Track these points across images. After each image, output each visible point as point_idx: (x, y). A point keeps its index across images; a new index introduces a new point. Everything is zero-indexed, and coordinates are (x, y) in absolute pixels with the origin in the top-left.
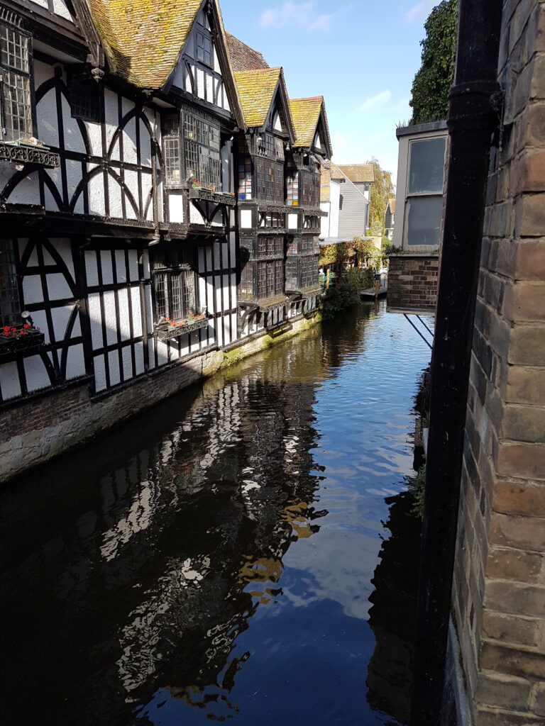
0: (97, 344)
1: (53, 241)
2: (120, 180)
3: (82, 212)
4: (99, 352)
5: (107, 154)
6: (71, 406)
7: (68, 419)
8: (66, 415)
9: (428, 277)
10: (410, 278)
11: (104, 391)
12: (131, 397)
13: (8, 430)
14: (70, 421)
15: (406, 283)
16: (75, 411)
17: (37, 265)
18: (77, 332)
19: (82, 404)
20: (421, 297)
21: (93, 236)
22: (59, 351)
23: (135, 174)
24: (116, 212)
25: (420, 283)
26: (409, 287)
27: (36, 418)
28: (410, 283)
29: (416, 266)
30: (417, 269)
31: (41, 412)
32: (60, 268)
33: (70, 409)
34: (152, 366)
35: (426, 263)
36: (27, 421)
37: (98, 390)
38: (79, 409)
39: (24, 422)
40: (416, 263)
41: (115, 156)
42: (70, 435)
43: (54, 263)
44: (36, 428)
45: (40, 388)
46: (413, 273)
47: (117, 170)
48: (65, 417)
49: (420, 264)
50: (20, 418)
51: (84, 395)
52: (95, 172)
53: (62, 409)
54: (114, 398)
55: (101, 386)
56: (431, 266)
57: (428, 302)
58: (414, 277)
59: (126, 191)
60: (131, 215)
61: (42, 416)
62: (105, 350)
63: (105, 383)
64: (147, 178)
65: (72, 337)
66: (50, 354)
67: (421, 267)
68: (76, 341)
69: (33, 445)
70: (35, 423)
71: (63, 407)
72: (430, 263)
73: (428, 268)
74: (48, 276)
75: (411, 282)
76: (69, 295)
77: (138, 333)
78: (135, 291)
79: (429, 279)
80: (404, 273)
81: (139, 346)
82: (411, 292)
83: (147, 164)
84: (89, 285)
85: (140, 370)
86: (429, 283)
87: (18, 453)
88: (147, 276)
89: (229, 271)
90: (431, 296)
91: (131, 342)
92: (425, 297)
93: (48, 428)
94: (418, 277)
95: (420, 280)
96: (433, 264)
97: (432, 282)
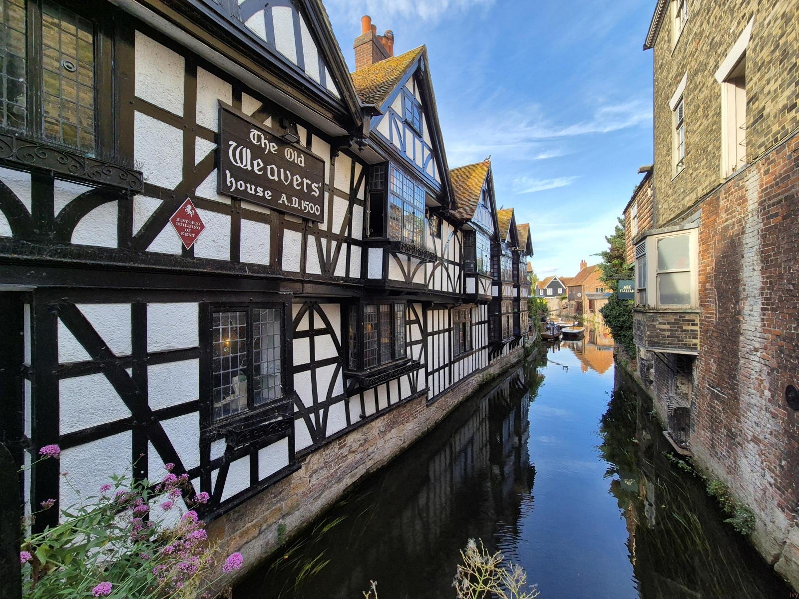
0: (430, 369)
1: (416, 306)
2: (447, 270)
3: (432, 288)
4: (430, 373)
5: (443, 255)
6: (418, 409)
7: (417, 417)
8: (416, 415)
10: (667, 327)
11: (432, 399)
12: (443, 404)
13: (391, 425)
14: (416, 420)
15: (664, 330)
16: (420, 412)
18: (422, 362)
19: (422, 408)
20: (679, 341)
21: (433, 302)
22: (415, 372)
23: (453, 266)
24: (445, 289)
25: (676, 331)
26: (668, 333)
28: (668, 330)
30: (673, 321)
31: (406, 412)
32: (417, 321)
33: (417, 411)
34: (452, 383)
35: (681, 317)
36: (400, 419)
37: (429, 398)
39: (398, 419)
40: (671, 316)
41: (446, 257)
42: (417, 429)
44: (402, 424)
45: (406, 397)
46: (668, 323)
47: (446, 264)
49: (675, 317)
50: (397, 417)
51: (424, 402)
52: (437, 266)
53: (414, 411)
54: (436, 404)
55: (430, 396)
57: (686, 344)
58: (670, 326)
59: (449, 276)
60: (451, 290)
62: (433, 373)
63: (432, 394)
64: (457, 268)
65: (420, 363)
66: (411, 374)
67: (675, 320)
68: (422, 366)
69: (401, 435)
70: (403, 420)
72: (684, 317)
73: (683, 320)
74: (412, 326)
76: (420, 337)
77: (447, 362)
78: (447, 334)
79: (685, 328)
80: (660, 323)
81: (447, 369)
82: (668, 336)
83: (457, 261)
84: (428, 331)
85: (447, 386)
86: (685, 331)
87: (394, 440)
88: (452, 326)
89: (484, 322)
90: (688, 340)
91: (443, 367)
92: (682, 341)
93: (408, 424)
94: (675, 326)
95: (676, 328)
96: (687, 317)
97: (688, 330)
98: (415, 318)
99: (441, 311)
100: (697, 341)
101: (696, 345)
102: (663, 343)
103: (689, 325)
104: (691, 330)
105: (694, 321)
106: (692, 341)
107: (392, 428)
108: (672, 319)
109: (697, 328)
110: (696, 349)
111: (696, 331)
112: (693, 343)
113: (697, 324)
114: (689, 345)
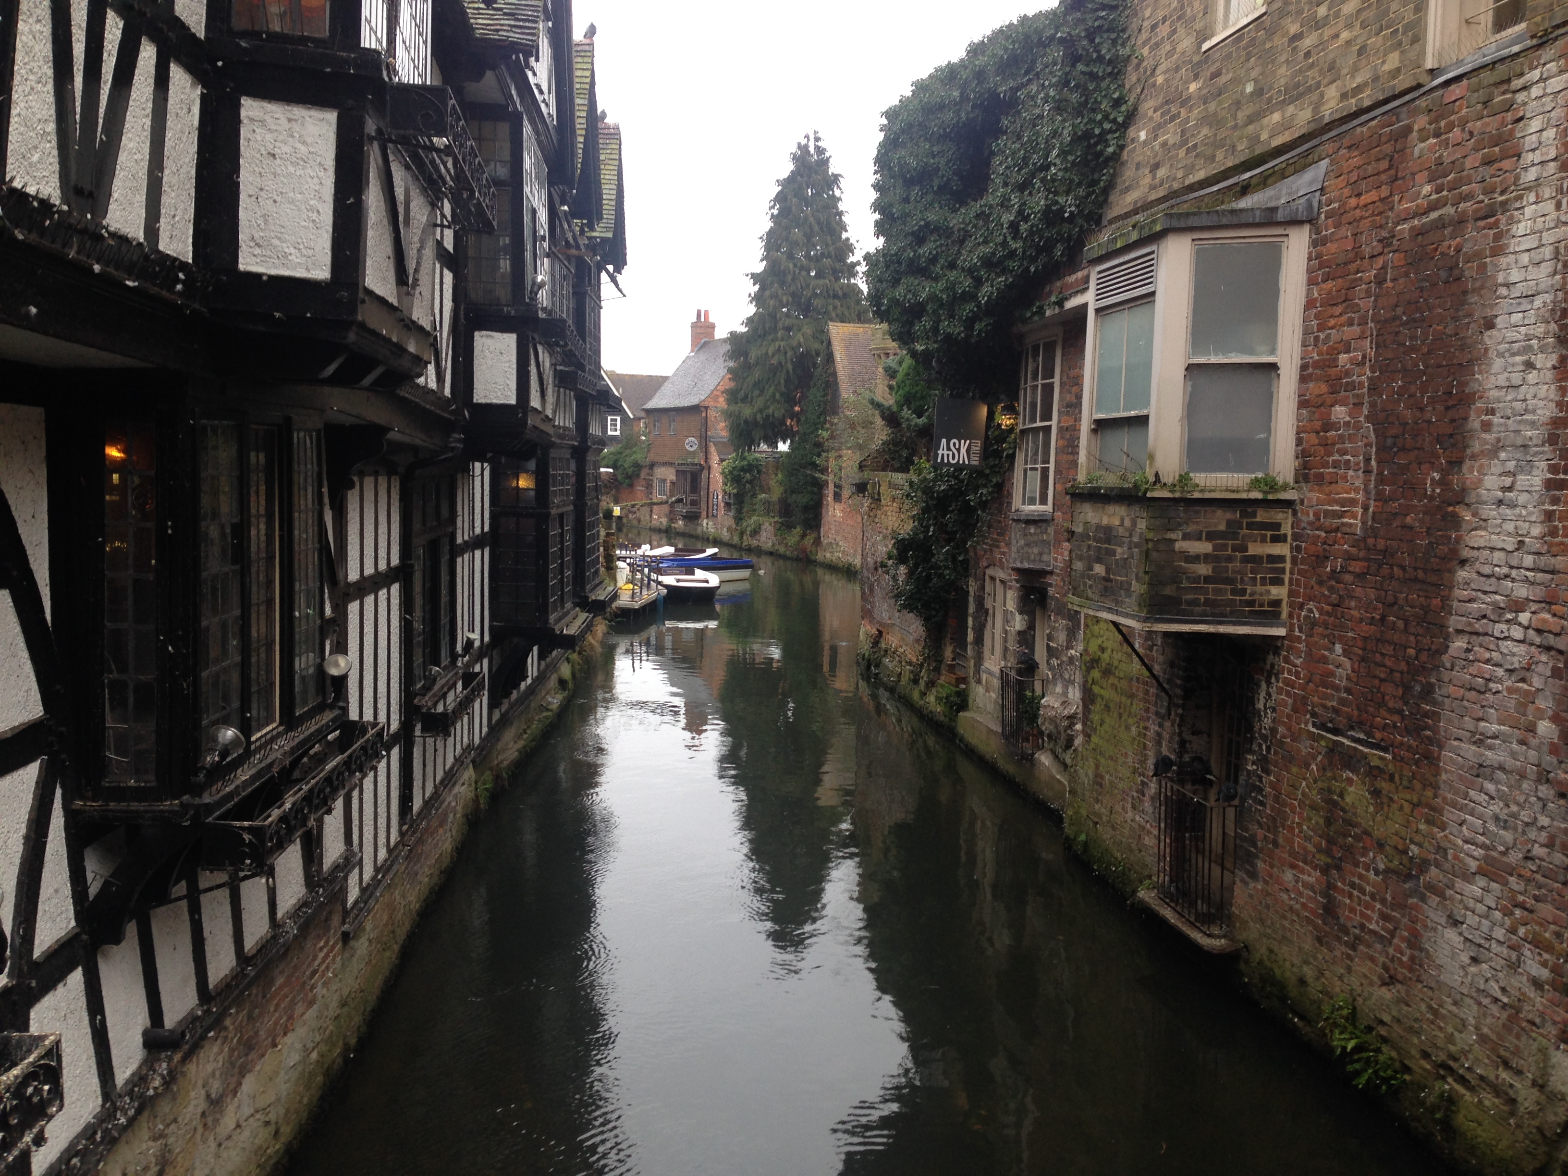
7: (314, 1000)
8: (312, 989)
9: (1251, 546)
10: (1204, 547)
11: (356, 902)
13: (241, 1058)
14: (314, 1010)
15: (1196, 559)
16: (323, 974)
19: (332, 948)
20: (1234, 592)
25: (1230, 559)
26: (1203, 569)
27: (276, 1008)
28: (1206, 558)
29: (1219, 520)
30: (1222, 527)
31: (285, 986)
33: (317, 969)
34: (408, 821)
35: (1245, 514)
36: (265, 1021)
37: (350, 903)
38: (328, 968)
39: (262, 1024)
40: (1219, 513)
42: (314, 1055)
44: (272, 1042)
45: (292, 904)
46: (1211, 536)
48: (309, 996)
49: (1229, 515)
50: (258, 1011)
51: (335, 919)
53: (309, 972)
54: (367, 927)
55: (353, 893)
56: (1258, 519)
57: (1251, 603)
58: (1215, 546)
63: (357, 881)
67: (1229, 523)
69: (268, 1101)
70: (275, 1025)
71: (310, 964)
72: (1254, 515)
73: (1250, 526)
75: (1207, 556)
78: (395, 593)
79: (1254, 549)
80: (1185, 537)
81: (395, 754)
82: (1207, 579)
84: (350, 576)
85: (394, 836)
87: (246, 1133)
89: (481, 542)
90: (1259, 588)
92: (1243, 592)
93: (288, 1040)
94: (1226, 545)
95: (1229, 552)
96: (1261, 516)
97: (1261, 557)
99: (383, 485)
100: (1279, 592)
101: (1277, 603)
102: (1190, 603)
103: (1263, 540)
104: (1268, 556)
105: (1277, 526)
106: (1268, 592)
109: (1282, 550)
110: (1276, 615)
111: (1281, 559)
112: (1272, 597)
113: (1285, 536)
114: (1261, 605)
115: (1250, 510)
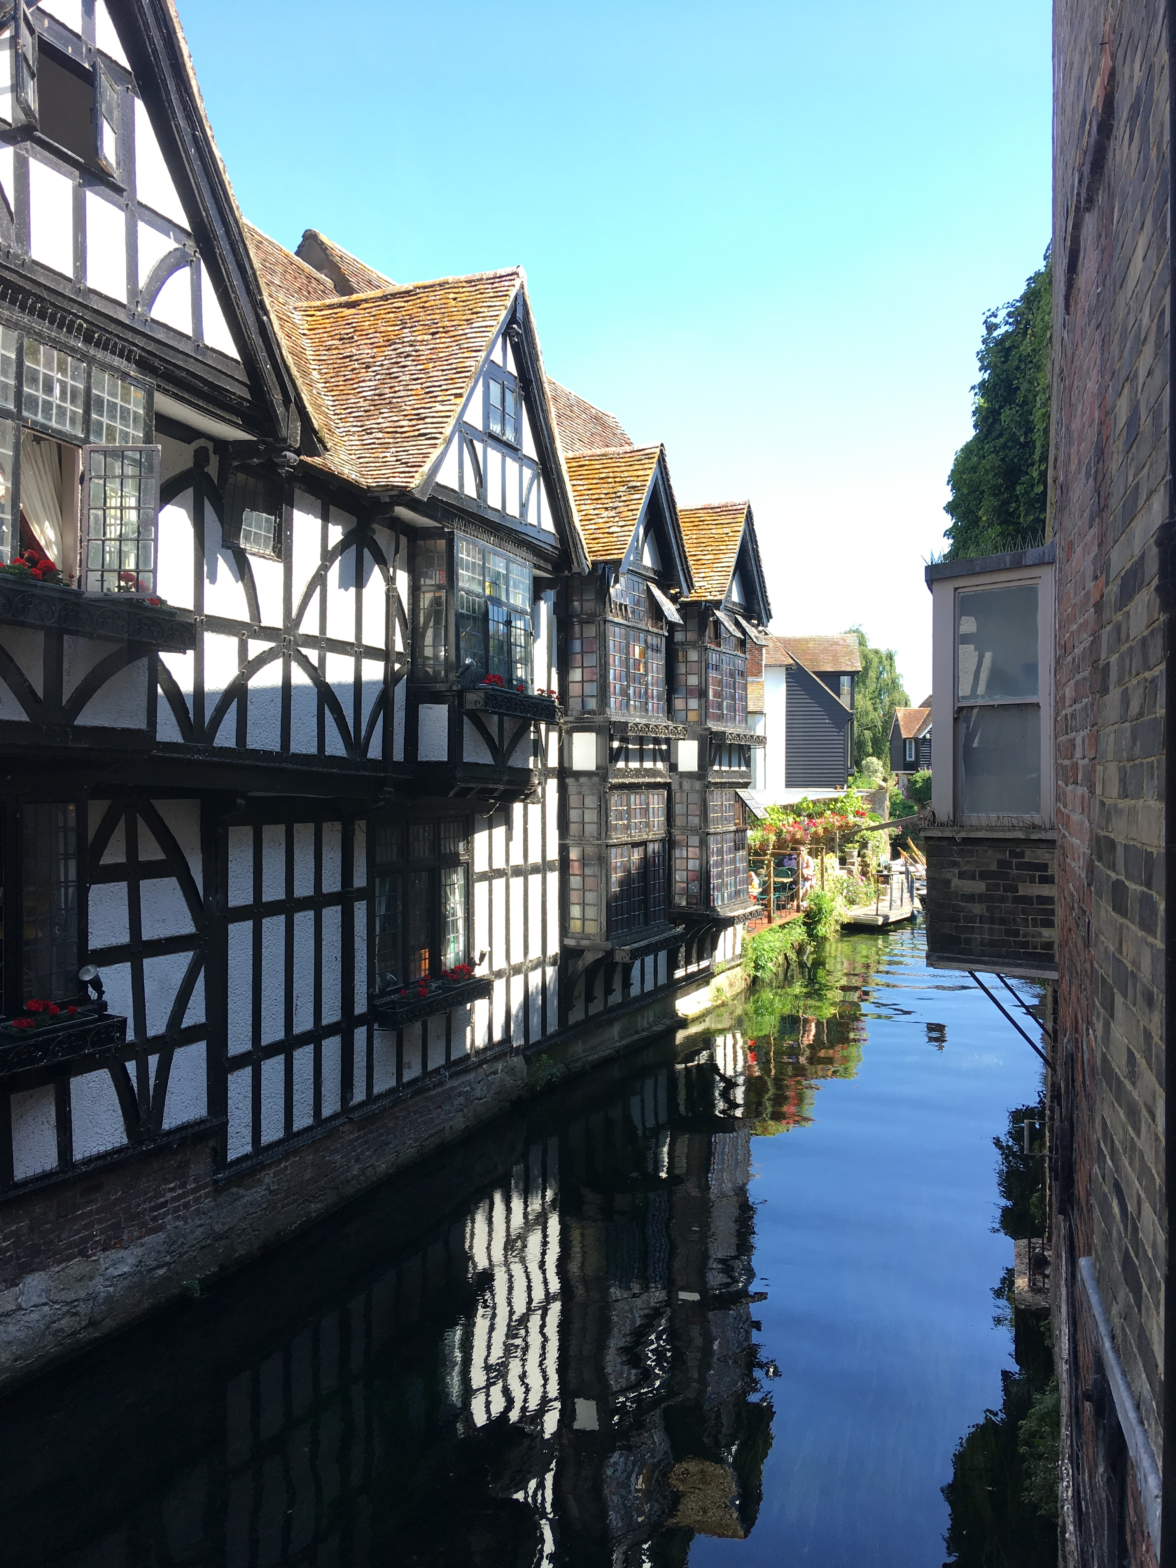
0: (238, 1045)
1: (164, 808)
2: (317, 672)
3: (231, 743)
4: (240, 1062)
5: (292, 621)
6: (169, 1195)
7: (160, 1228)
8: (155, 1219)
9: (1021, 886)
10: (978, 887)
11: (246, 1157)
12: (307, 1176)
13: (18, 1258)
14: (162, 1236)
15: (971, 898)
16: (177, 1209)
17: (122, 859)
18: (195, 1016)
19: (194, 1191)
20: (1008, 933)
21: (249, 794)
22: (153, 1060)
25: (1002, 899)
26: (978, 909)
27: (85, 1227)
30: (994, 867)
31: (98, 1212)
32: (173, 865)
33: (164, 1205)
34: (359, 1095)
35: (1013, 854)
36: (65, 1235)
37: (232, 1156)
38: (186, 1206)
39: (59, 1237)
40: (990, 852)
41: (309, 626)
42: (161, 1272)
43: (161, 856)
44: (83, 1254)
45: (102, 1149)
46: (984, 876)
47: (313, 655)
48: (151, 1224)
49: (999, 856)
50: (49, 1226)
51: (199, 1168)
52: (264, 659)
53: (147, 1206)
54: (268, 1177)
55: (239, 1145)
56: (1027, 859)
57: (1025, 945)
58: (988, 885)
61: (100, 1222)
62: (255, 1058)
63: (249, 1139)
64: (374, 665)
65: (184, 1026)
66: (131, 1067)
67: (1002, 863)
68: (193, 1035)
69: (73, 1296)
70: (84, 1240)
71: (150, 1200)
72: (1022, 855)
73: (1020, 866)
74: (144, 884)
75: (980, 896)
76: (187, 926)
77: (331, 1014)
78: (332, 915)
79: (1024, 890)
80: (962, 876)
81: (332, 1046)
82: (982, 919)
83: (374, 637)
84: (232, 903)
85: (331, 1106)
86: (1026, 900)
87: (35, 1316)
88: (360, 880)
89: (542, 868)
90: (1031, 929)
91: (315, 1037)
92: (1016, 933)
93: (113, 1254)
94: (997, 885)
95: (1001, 892)
96: (1029, 856)
97: (1031, 898)
98: (159, 855)
99: (304, 833)
100: (1051, 934)
101: (1049, 945)
103: (1032, 881)
104: (1038, 897)
105: (1044, 867)
106: (1040, 934)
107: (27, 1269)
108: (991, 860)
109: (1050, 891)
110: (1050, 958)
111: (1050, 900)
112: (1044, 939)
113: (1053, 876)
114: (1035, 948)
115: (1018, 850)
